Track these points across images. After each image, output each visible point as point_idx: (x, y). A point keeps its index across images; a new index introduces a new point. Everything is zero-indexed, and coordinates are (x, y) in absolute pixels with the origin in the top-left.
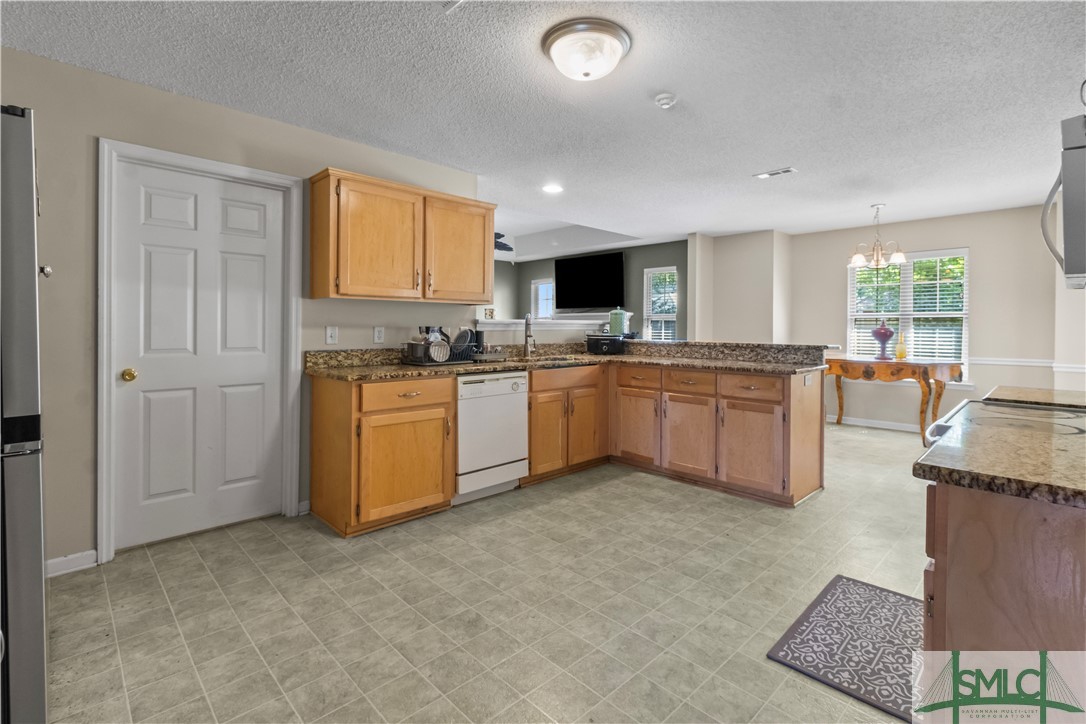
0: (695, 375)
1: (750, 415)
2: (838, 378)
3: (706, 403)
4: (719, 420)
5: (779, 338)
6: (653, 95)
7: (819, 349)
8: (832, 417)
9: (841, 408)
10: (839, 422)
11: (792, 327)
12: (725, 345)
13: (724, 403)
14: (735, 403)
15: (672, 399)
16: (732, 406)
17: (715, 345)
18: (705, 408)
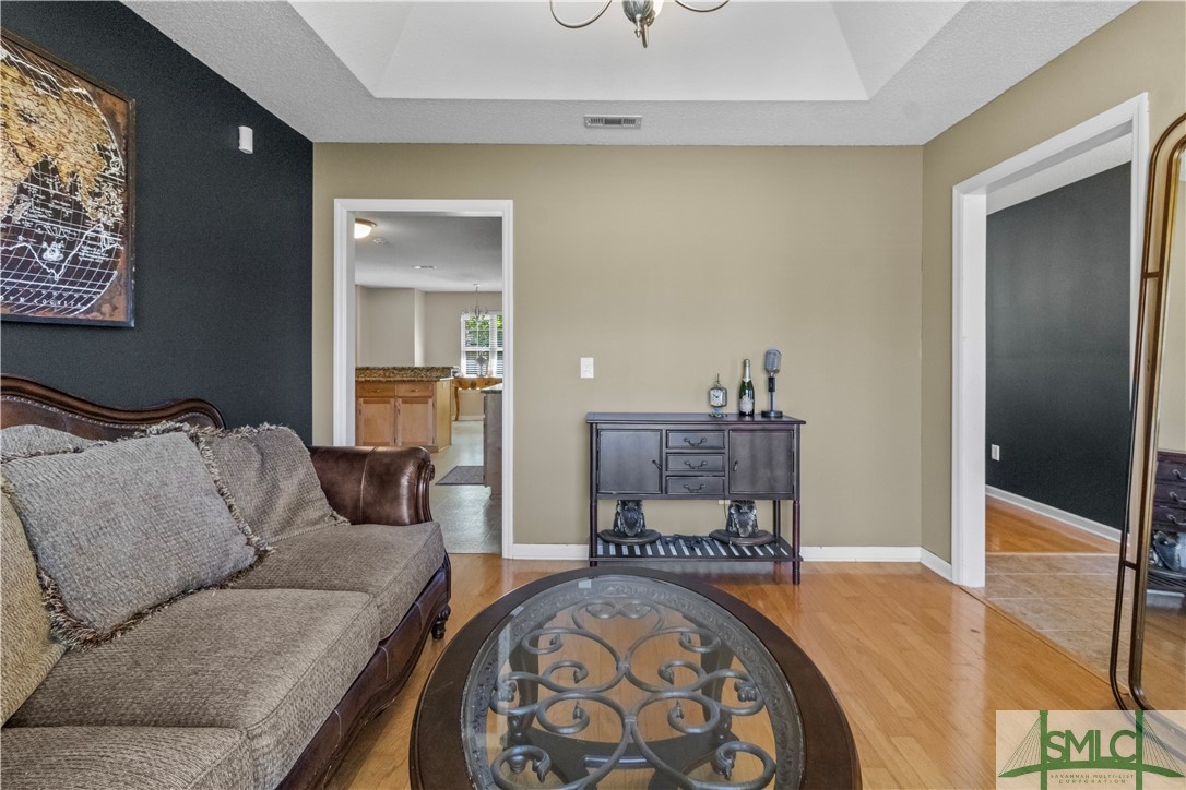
0: (381, 386)
1: (415, 405)
2: (456, 389)
3: (388, 402)
4: (397, 411)
5: (418, 362)
6: (374, 238)
7: (449, 368)
8: (454, 417)
9: (458, 410)
10: (457, 420)
11: (427, 354)
12: (395, 368)
13: (400, 400)
14: (406, 400)
15: (364, 402)
16: (405, 402)
17: (388, 369)
18: (388, 405)
